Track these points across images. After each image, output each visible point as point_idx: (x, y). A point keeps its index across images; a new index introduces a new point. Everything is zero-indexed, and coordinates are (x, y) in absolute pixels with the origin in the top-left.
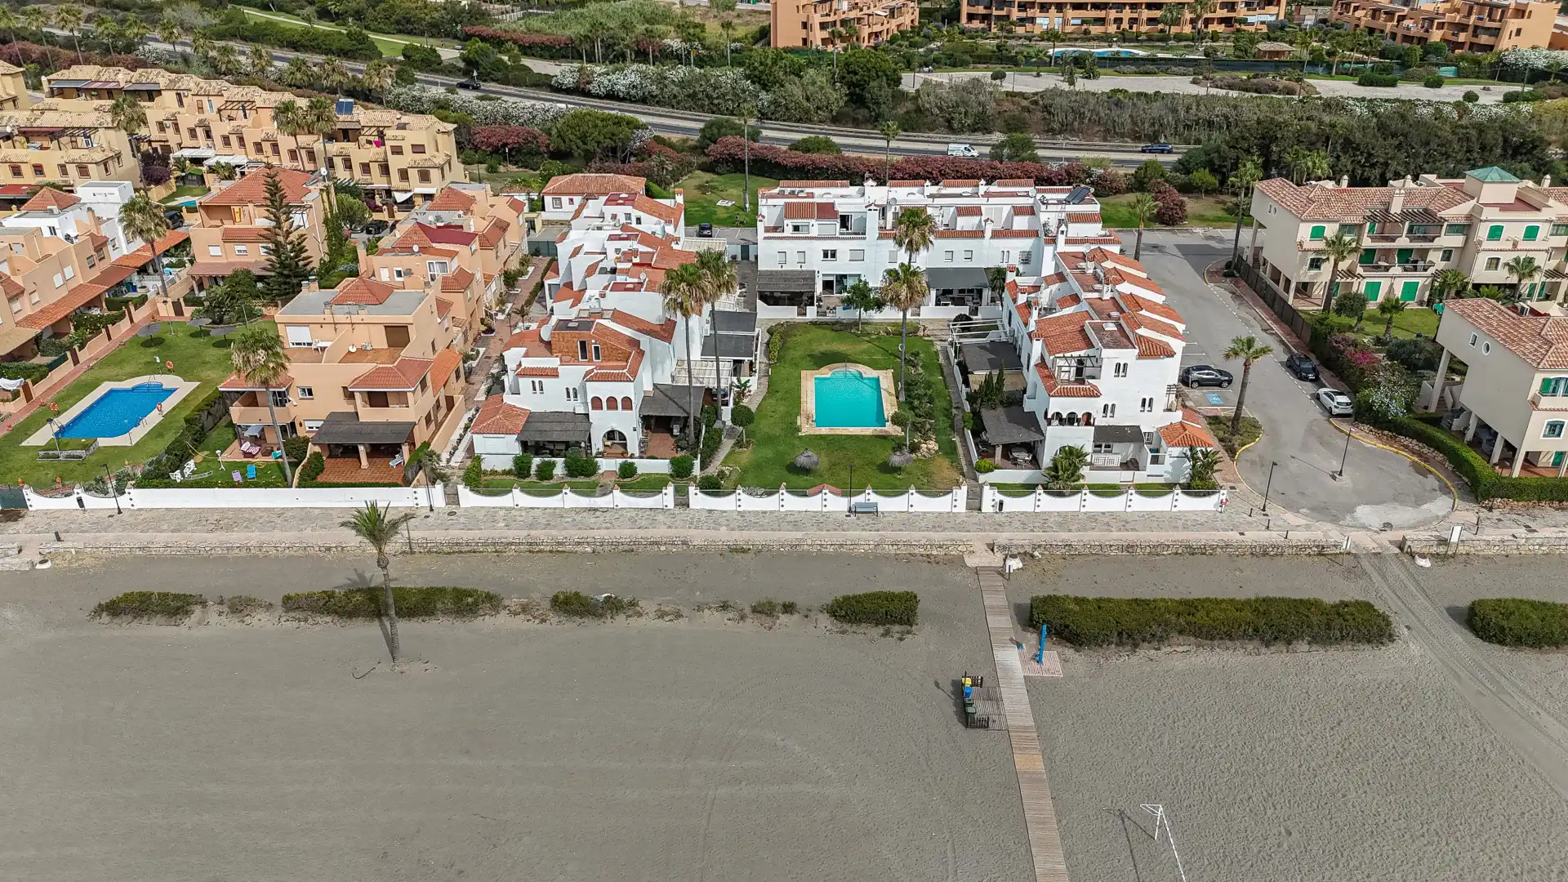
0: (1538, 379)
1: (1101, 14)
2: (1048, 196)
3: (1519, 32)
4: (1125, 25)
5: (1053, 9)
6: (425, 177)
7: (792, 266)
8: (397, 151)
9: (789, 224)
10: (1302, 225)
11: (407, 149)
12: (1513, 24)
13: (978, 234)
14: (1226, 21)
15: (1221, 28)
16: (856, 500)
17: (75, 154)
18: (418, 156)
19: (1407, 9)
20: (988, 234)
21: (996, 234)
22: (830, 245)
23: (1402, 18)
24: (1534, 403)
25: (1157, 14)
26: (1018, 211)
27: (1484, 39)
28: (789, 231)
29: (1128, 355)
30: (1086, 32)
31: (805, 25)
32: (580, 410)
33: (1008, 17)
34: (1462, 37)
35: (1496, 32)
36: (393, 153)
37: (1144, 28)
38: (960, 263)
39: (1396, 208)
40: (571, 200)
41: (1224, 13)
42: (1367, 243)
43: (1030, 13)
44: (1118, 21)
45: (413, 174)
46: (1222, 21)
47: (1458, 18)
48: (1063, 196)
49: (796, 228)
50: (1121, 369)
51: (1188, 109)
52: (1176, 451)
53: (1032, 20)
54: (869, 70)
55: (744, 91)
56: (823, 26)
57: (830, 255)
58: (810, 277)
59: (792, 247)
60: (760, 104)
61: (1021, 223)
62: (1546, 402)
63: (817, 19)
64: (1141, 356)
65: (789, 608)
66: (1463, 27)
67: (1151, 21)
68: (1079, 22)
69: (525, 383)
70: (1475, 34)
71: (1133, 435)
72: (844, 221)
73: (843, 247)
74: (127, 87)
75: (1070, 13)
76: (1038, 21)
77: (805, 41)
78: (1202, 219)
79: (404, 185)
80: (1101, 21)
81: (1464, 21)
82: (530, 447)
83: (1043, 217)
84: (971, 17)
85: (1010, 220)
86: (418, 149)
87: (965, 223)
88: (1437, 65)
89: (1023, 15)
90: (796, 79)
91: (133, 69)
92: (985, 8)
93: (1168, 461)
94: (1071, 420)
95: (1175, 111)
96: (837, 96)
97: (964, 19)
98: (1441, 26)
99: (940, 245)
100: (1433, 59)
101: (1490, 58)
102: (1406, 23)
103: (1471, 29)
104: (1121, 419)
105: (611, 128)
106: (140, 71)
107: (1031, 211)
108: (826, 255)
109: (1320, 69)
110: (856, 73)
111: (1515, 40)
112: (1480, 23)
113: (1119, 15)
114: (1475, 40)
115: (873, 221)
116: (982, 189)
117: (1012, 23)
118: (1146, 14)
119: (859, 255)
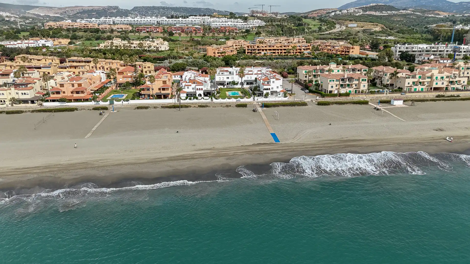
0: (329, 80)
1: (274, 51)
2: (263, 68)
3: (353, 52)
4: (280, 53)
5: (265, 50)
6: (150, 72)
7: (221, 80)
8: (145, 68)
9: (221, 73)
10: (303, 71)
11: (147, 67)
12: (351, 50)
13: (252, 74)
14: (300, 52)
15: (299, 54)
16: (237, 99)
17: (82, 70)
18: (149, 69)
19: (333, 49)
20: (254, 74)
21: (255, 74)
22: (228, 76)
23: (332, 50)
24: (329, 83)
25: (285, 51)
26: (258, 71)
27: (347, 53)
28: (221, 74)
29: (274, 80)
30: (272, 55)
31: (214, 53)
32: (195, 91)
33: (256, 52)
34: (343, 53)
35: (349, 52)
36: (144, 68)
37: (284, 54)
38: (249, 79)
39: (318, 68)
40: (178, 76)
41: (299, 51)
42: (314, 74)
43: (260, 51)
44: (278, 53)
45: (148, 72)
46: (299, 52)
47: (342, 50)
48: (266, 68)
49: (222, 74)
50: (273, 82)
51: (290, 63)
52: (282, 93)
53: (261, 53)
54: (229, 58)
55: (204, 63)
56: (218, 53)
57: (228, 78)
58: (225, 82)
59: (221, 77)
60: (207, 65)
61: (259, 72)
62: (330, 83)
63: (217, 52)
64: (276, 80)
65: (230, 106)
66: (343, 51)
67: (285, 53)
68: (270, 53)
69: (186, 87)
70: (345, 53)
71: (276, 92)
72: (230, 73)
73: (230, 77)
74: (84, 61)
75: (268, 51)
76: (262, 53)
77: (214, 56)
78: (291, 77)
79: (146, 74)
80: (274, 53)
81: (343, 50)
82: (187, 95)
83: (263, 71)
84: (248, 53)
85: (257, 72)
86: (149, 67)
87: (250, 73)
88: (338, 58)
89: (259, 52)
90: (215, 61)
91: (84, 58)
92: (251, 51)
93: (281, 94)
94: (267, 89)
95: (288, 64)
96: (223, 63)
97: (246, 53)
98: (339, 51)
99: (246, 76)
100: (337, 57)
101: (347, 56)
102: (333, 51)
103: (344, 52)
104: (274, 90)
105: (183, 65)
106: (86, 58)
107: (261, 71)
108: (227, 78)
109: (316, 59)
110: (226, 59)
111: (352, 53)
112: (346, 50)
113: (278, 51)
114: (345, 54)
115: (235, 73)
116: (252, 68)
117: (256, 53)
118: (284, 51)
119: (233, 78)
